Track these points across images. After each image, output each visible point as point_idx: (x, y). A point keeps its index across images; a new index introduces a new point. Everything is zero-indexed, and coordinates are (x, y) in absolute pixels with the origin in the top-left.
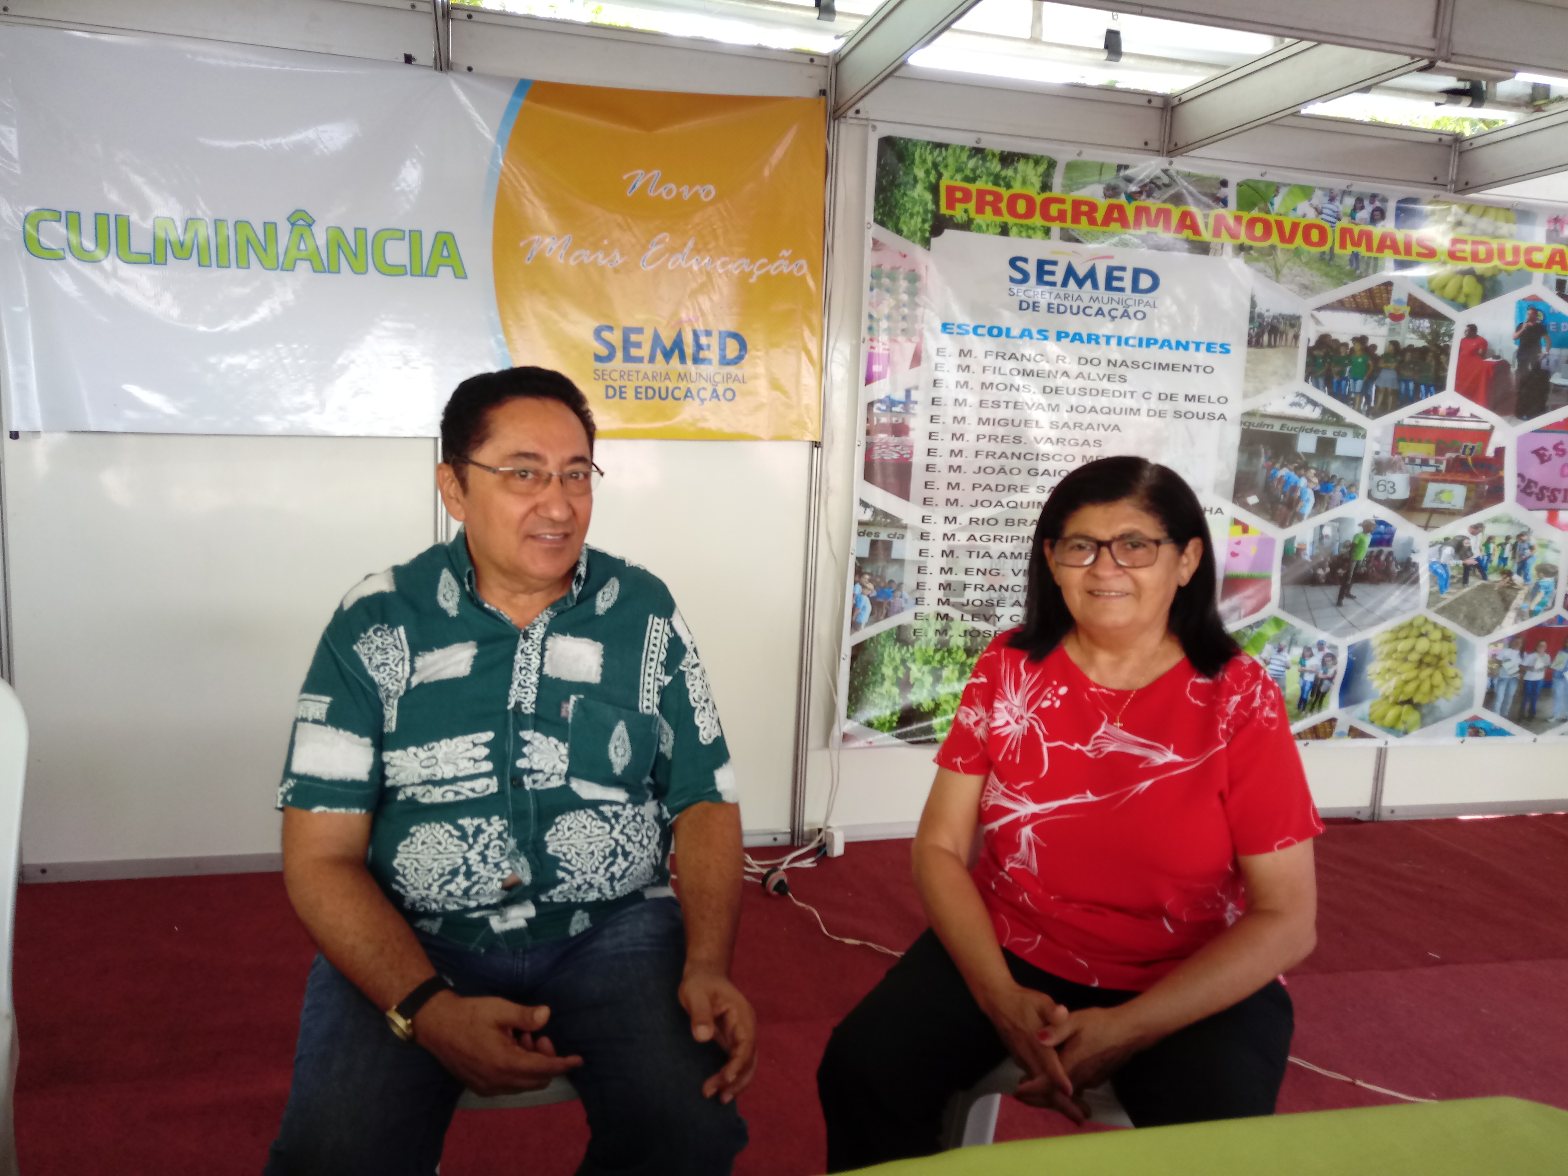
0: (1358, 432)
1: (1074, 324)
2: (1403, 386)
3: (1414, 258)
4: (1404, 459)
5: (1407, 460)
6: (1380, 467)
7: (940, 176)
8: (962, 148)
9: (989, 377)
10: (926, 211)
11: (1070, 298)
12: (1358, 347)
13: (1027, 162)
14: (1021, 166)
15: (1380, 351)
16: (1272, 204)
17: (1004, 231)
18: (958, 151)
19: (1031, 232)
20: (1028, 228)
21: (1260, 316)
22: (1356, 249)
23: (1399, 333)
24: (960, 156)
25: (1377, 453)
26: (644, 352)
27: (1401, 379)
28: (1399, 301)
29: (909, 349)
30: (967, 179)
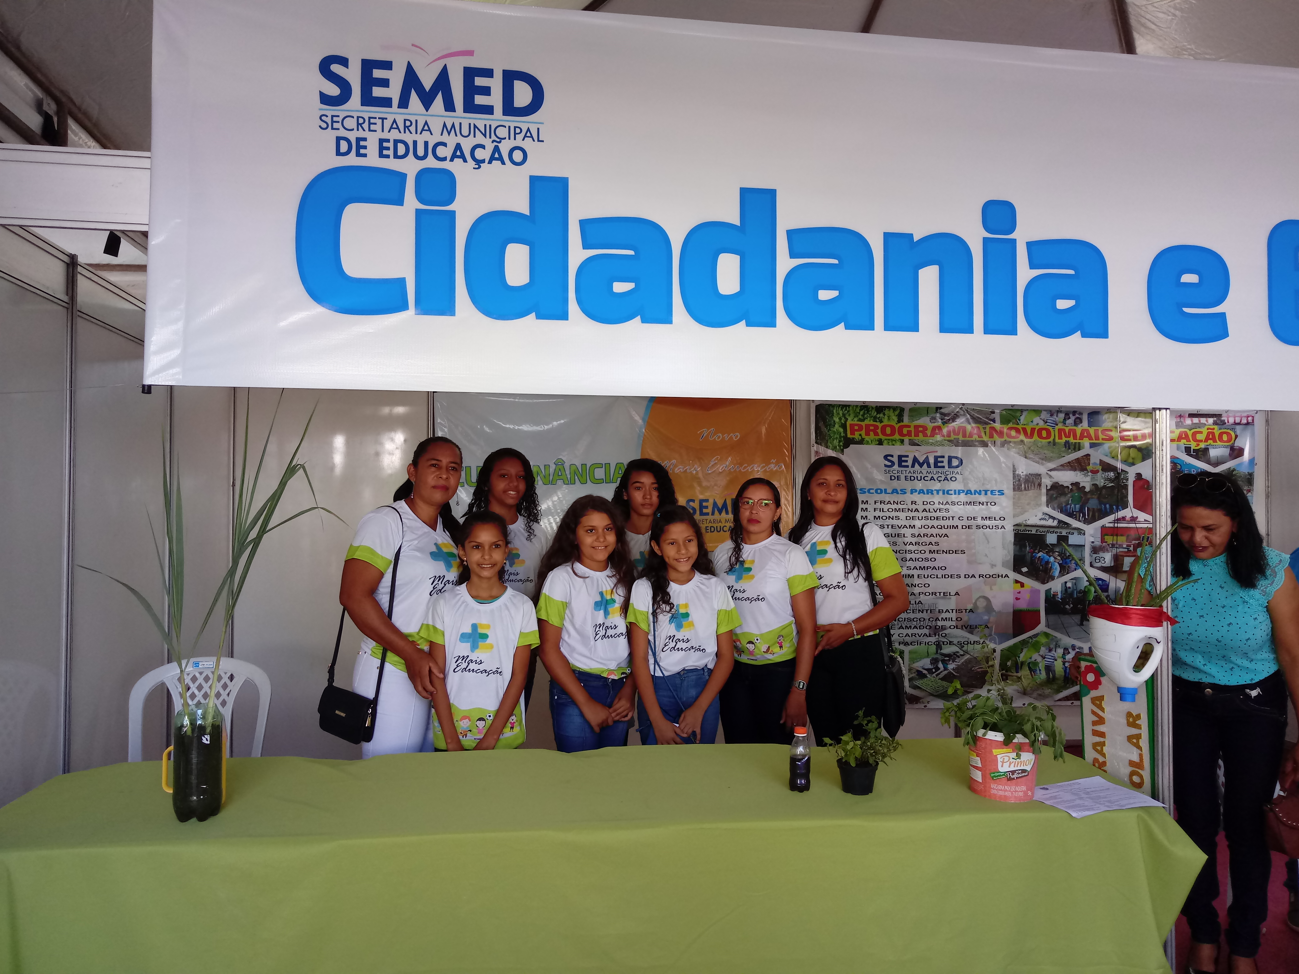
0: (1081, 532)
1: (919, 485)
2: (1103, 506)
3: (1101, 441)
4: (1108, 545)
5: (1110, 546)
6: (1095, 550)
7: (847, 420)
8: (857, 406)
9: (878, 514)
10: (841, 437)
11: (916, 473)
12: (1074, 488)
13: (889, 410)
14: (887, 412)
15: (1087, 489)
16: (1019, 420)
17: (880, 443)
18: (855, 408)
19: (894, 442)
20: (892, 440)
21: (1019, 475)
22: (1067, 439)
23: (1097, 480)
24: (856, 410)
25: (1093, 542)
26: (709, 510)
27: (1101, 503)
28: (1095, 464)
30: (860, 420)
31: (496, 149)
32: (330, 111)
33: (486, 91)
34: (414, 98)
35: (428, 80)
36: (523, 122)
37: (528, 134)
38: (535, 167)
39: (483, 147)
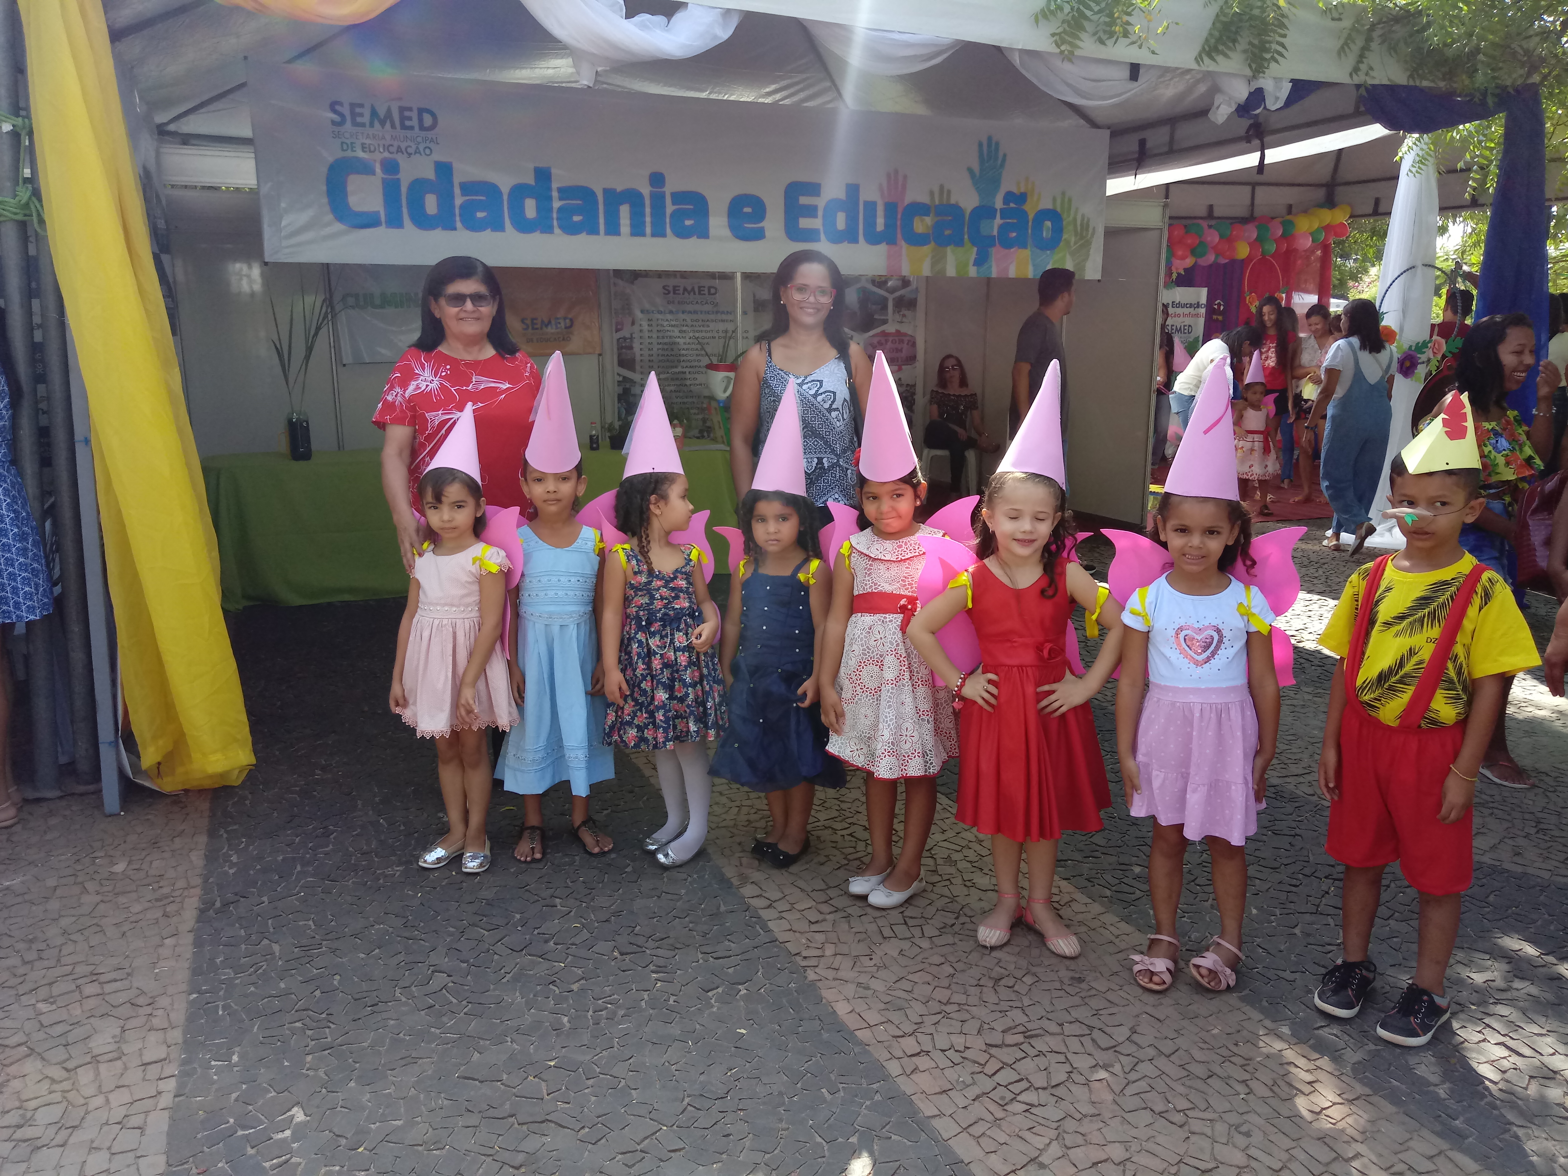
1: (689, 308)
9: (659, 328)
11: (686, 299)
17: (660, 277)
19: (670, 276)
21: (758, 300)
26: (539, 326)
29: (630, 319)
31: (417, 148)
32: (336, 129)
33: (410, 119)
34: (377, 124)
35: (382, 112)
36: (430, 134)
37: (432, 141)
38: (436, 157)
39: (410, 147)
